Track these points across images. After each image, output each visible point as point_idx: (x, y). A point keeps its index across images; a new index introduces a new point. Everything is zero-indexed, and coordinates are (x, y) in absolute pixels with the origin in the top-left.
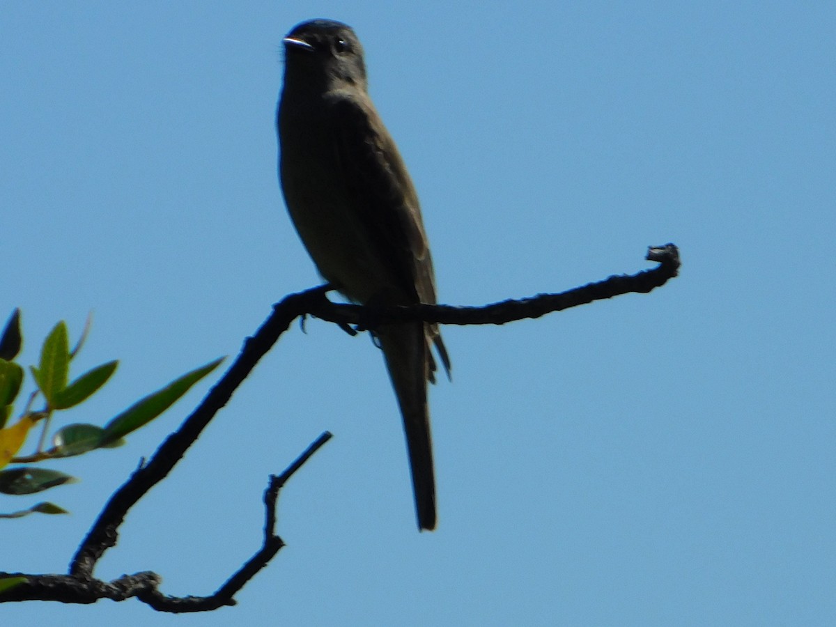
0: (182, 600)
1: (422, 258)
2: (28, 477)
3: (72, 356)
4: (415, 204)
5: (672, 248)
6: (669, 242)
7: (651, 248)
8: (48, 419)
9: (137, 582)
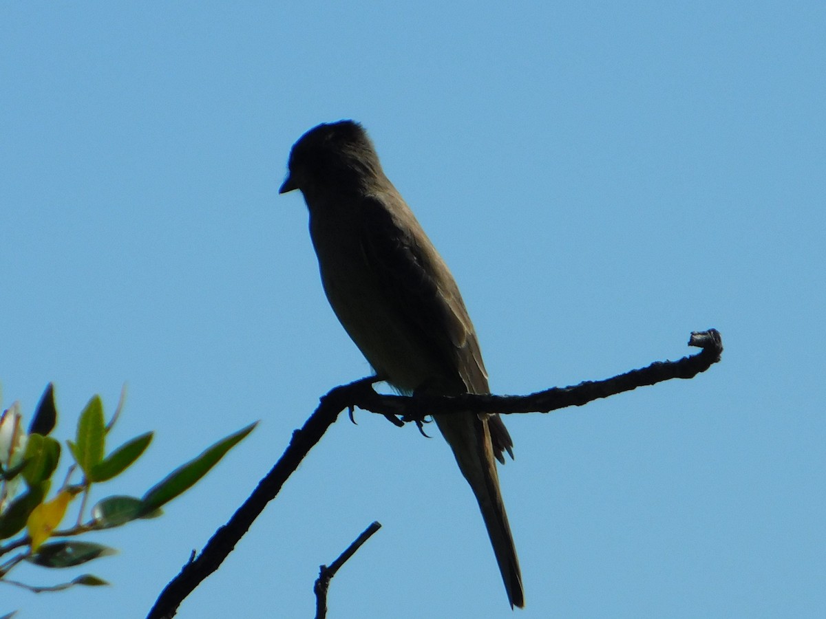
1: (462, 346)
2: (69, 550)
3: (108, 429)
5: (715, 333)
6: (710, 328)
7: (693, 334)
8: (87, 492)
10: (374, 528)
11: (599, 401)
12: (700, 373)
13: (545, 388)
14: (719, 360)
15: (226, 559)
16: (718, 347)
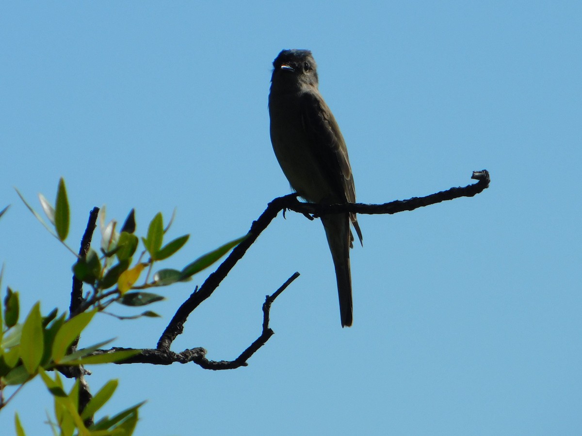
0: (219, 363)
1: (348, 179)
2: (140, 297)
3: (165, 231)
4: (345, 150)
5: (486, 172)
6: (484, 169)
7: (474, 172)
8: (151, 266)
9: (194, 353)
10: (296, 275)
11: (421, 208)
12: (477, 194)
13: (392, 201)
14: (488, 187)
15: (214, 291)
16: (488, 180)
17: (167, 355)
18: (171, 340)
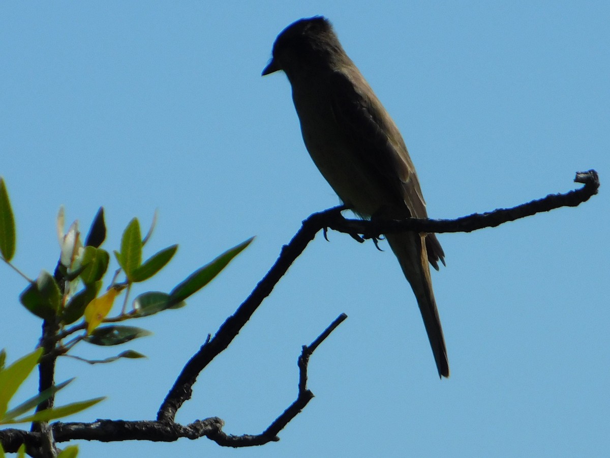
0: (240, 438)
1: (407, 181)
2: (116, 332)
3: (144, 243)
5: (594, 173)
6: (590, 169)
7: (578, 173)
8: (129, 289)
9: (207, 425)
10: (342, 318)
11: (508, 223)
12: (582, 202)
13: (469, 214)
14: (597, 193)
15: (233, 341)
16: (596, 183)
17: (171, 428)
18: (175, 408)
